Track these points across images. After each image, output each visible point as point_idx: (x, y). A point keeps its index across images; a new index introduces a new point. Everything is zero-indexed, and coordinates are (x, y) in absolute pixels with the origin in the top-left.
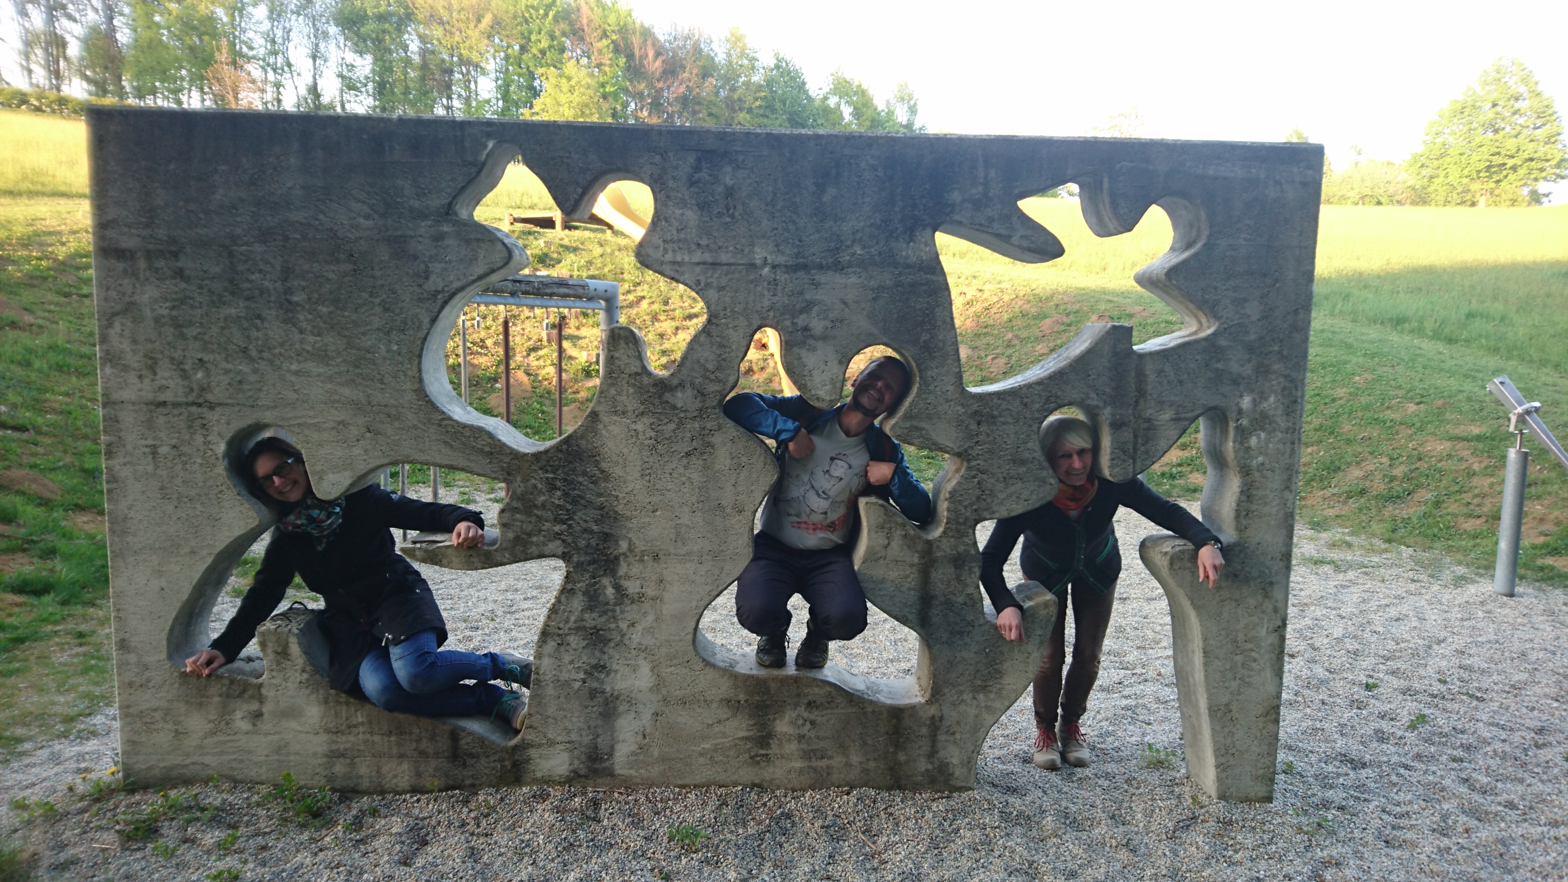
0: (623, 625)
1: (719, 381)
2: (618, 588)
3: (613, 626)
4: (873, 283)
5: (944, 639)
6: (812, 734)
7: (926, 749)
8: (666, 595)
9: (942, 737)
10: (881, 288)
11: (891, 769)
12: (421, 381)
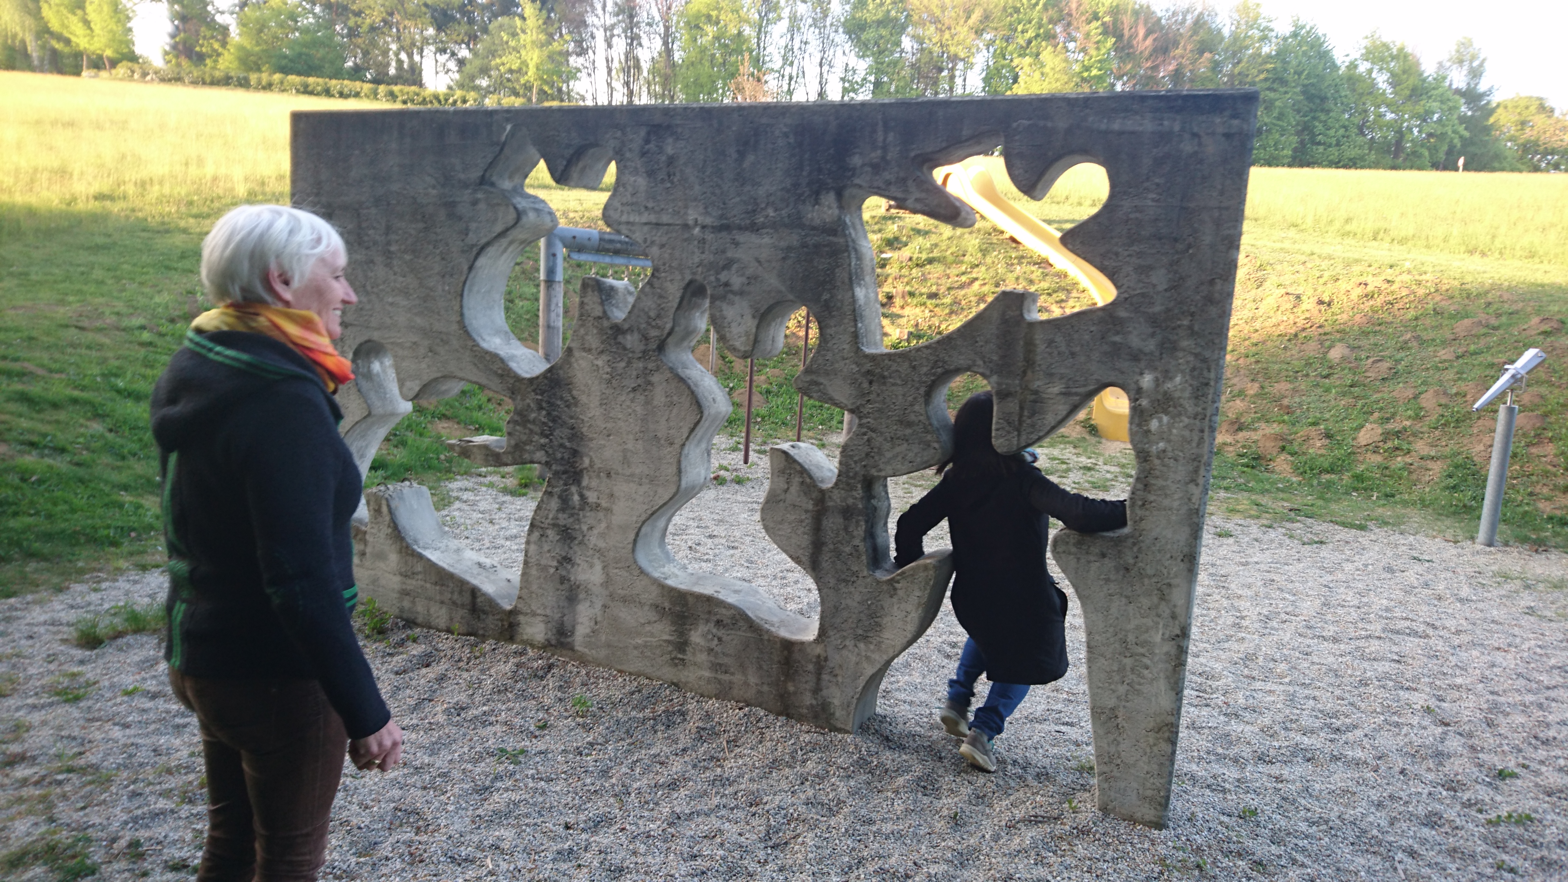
0: (585, 528)
1: (659, 328)
2: (582, 496)
3: (577, 527)
4: (783, 244)
5: (831, 585)
6: (718, 649)
7: (811, 685)
8: (615, 508)
9: (825, 677)
10: (789, 248)
11: (782, 696)
12: (462, 315)
